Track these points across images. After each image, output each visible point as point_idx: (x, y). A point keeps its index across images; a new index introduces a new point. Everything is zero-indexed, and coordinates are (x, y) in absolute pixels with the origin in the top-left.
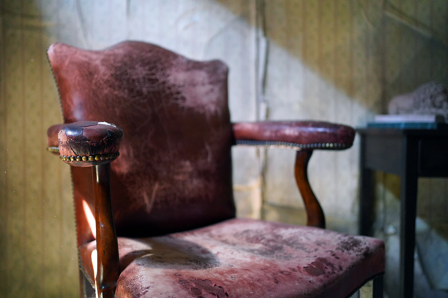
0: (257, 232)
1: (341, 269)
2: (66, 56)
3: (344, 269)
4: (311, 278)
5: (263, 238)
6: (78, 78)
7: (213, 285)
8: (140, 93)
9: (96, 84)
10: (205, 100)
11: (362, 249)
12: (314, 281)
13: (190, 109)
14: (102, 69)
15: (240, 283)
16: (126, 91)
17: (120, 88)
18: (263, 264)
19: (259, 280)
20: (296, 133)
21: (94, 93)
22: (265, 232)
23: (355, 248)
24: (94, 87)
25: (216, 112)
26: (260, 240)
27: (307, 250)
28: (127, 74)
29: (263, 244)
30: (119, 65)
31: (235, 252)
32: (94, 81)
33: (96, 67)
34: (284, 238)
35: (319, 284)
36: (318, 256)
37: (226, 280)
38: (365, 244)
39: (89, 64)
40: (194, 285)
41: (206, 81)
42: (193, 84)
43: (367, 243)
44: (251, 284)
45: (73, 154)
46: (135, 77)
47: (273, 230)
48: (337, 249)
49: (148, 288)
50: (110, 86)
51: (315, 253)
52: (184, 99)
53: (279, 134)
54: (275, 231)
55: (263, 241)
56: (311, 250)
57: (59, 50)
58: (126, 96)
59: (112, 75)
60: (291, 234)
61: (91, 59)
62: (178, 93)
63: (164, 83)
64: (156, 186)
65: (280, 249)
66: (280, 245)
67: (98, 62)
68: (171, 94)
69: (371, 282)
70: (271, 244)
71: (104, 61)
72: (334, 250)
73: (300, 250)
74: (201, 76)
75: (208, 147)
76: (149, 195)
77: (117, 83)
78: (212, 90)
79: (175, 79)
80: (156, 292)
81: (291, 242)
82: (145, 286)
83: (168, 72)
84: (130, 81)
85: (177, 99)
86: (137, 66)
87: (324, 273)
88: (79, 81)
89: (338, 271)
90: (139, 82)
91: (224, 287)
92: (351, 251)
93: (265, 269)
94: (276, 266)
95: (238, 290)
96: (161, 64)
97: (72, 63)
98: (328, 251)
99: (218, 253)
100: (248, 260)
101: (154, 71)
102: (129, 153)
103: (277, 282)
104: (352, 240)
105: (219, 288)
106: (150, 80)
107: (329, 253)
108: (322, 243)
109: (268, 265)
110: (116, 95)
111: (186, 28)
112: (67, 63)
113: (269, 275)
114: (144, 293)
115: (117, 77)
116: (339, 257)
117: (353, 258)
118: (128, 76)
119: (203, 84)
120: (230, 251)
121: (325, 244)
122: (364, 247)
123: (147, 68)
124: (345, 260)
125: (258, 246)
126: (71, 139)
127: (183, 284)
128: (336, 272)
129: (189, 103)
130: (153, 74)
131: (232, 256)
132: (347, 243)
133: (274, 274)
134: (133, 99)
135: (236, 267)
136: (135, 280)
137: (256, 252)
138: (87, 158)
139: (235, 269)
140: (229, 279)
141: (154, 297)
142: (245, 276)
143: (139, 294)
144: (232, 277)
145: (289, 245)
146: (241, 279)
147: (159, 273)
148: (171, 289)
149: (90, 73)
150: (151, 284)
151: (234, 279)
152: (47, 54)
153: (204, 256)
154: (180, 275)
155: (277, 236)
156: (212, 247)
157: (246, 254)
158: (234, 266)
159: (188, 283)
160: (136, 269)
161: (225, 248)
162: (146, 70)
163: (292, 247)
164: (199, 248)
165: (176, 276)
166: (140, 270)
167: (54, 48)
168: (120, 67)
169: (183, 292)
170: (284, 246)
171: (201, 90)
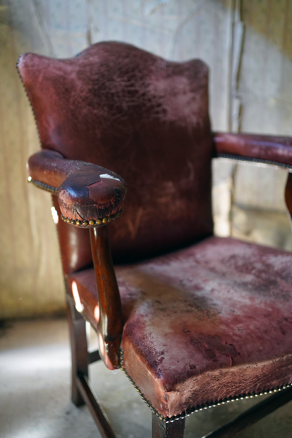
0: (244, 258)
2: (39, 71)
5: (253, 268)
7: (224, 343)
8: (120, 110)
9: (74, 103)
10: (187, 111)
13: (172, 123)
14: (79, 84)
15: (248, 337)
16: (106, 108)
17: (99, 105)
18: (264, 308)
19: (266, 332)
21: (72, 114)
22: (253, 259)
24: (72, 107)
25: (198, 124)
26: (251, 270)
28: (105, 89)
29: (254, 275)
30: (96, 77)
31: (232, 291)
32: (71, 100)
33: (72, 81)
34: (276, 269)
37: (235, 335)
39: (65, 79)
40: (207, 346)
41: (188, 88)
42: (174, 94)
44: (260, 338)
45: (79, 218)
46: (113, 91)
47: (261, 256)
49: (163, 353)
50: (89, 105)
52: (165, 111)
54: (264, 258)
55: (254, 271)
57: (30, 63)
58: (106, 114)
59: (90, 91)
60: (282, 263)
61: (66, 73)
62: (159, 105)
63: (144, 94)
64: (140, 211)
65: (274, 283)
66: (273, 278)
67: (73, 76)
68: (152, 107)
70: (264, 275)
71: (79, 73)
74: (182, 82)
75: (190, 165)
76: (133, 221)
77: (96, 100)
78: (194, 99)
79: (156, 90)
80: (173, 359)
81: (284, 274)
82: (159, 349)
83: (148, 81)
84: (110, 96)
85: (157, 113)
86: (115, 77)
88: (55, 101)
90: (118, 97)
91: (235, 344)
93: (269, 315)
94: (278, 311)
95: (248, 346)
96: (140, 72)
97: (46, 78)
99: (213, 290)
100: (248, 302)
101: (133, 81)
103: (284, 333)
105: (230, 347)
106: (129, 92)
109: (270, 310)
111: (153, 12)
112: (40, 79)
113: (274, 324)
114: (161, 360)
115: (95, 92)
118: (107, 90)
119: (185, 93)
120: (226, 289)
123: (125, 78)
125: (249, 278)
126: (77, 203)
127: (196, 345)
129: (170, 117)
130: (132, 85)
131: (230, 296)
133: (279, 322)
134: (113, 117)
135: (238, 312)
136: (146, 340)
137: (250, 286)
138: (94, 222)
139: (238, 316)
140: (237, 332)
141: (173, 367)
142: (252, 327)
143: (155, 362)
144: (239, 329)
145: (283, 278)
146: (248, 331)
147: (168, 330)
148: (186, 354)
149: (67, 90)
150: (164, 348)
151: (242, 332)
152: (17, 68)
153: (199, 294)
154: (188, 331)
155: (269, 266)
156: (205, 281)
157: (244, 293)
158: (236, 310)
159: (200, 342)
160: (142, 323)
161: (220, 285)
162: (124, 81)
163: (287, 282)
164: (191, 281)
165: (185, 332)
166: (146, 325)
167: (24, 61)
168: (97, 80)
169: (198, 356)
170: (279, 279)
171: (183, 99)
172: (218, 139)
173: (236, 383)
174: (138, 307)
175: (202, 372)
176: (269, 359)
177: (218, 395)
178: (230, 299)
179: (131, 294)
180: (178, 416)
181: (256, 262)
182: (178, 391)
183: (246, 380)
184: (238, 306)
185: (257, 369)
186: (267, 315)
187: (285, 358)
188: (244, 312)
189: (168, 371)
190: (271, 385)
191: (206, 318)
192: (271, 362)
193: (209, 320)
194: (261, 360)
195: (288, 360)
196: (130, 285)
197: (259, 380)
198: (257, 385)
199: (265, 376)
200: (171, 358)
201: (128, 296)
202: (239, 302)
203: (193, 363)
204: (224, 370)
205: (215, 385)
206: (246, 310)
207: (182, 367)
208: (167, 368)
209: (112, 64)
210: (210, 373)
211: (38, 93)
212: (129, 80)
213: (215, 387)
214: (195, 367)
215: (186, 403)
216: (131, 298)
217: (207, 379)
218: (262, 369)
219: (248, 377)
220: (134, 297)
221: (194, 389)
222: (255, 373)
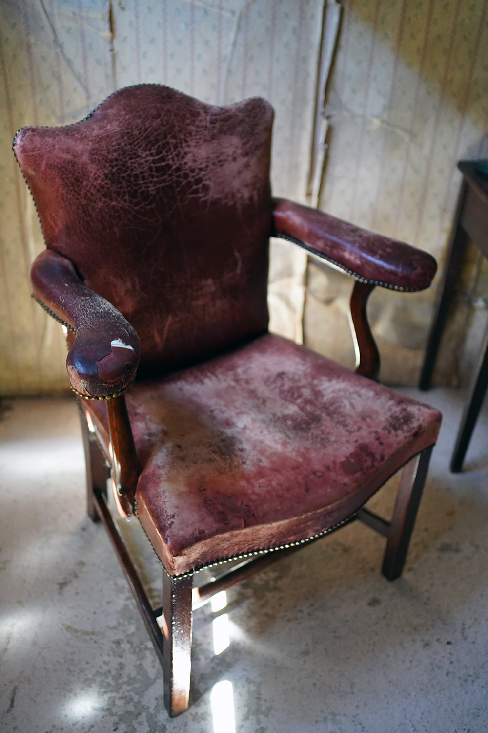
0: (293, 378)
1: (382, 459)
2: (41, 157)
3: (386, 458)
4: (346, 480)
5: (300, 396)
6: (61, 188)
7: (239, 504)
8: (145, 196)
9: (86, 197)
10: (236, 184)
11: (413, 428)
12: (349, 482)
13: (215, 203)
14: (92, 169)
15: (267, 495)
16: (127, 197)
17: (118, 194)
18: (295, 458)
19: (288, 489)
20: (358, 262)
21: (84, 211)
22: (302, 382)
23: (405, 427)
24: (84, 202)
25: (251, 198)
26: (296, 399)
27: (349, 428)
28: (126, 171)
29: (299, 406)
30: (114, 156)
31: (265, 432)
32: (83, 192)
33: (84, 165)
34: (325, 399)
35: (354, 485)
36: (360, 441)
37: (254, 493)
38: (419, 419)
39: (74, 164)
40: (220, 508)
41: (240, 152)
42: (220, 162)
43: (421, 419)
44: (280, 496)
45: (87, 393)
46: (137, 172)
47: (313, 378)
48: (385, 428)
49: (173, 517)
50: (105, 196)
51: (355, 436)
52: (206, 188)
53: (335, 252)
54: (316, 382)
55: (299, 401)
56: (353, 430)
58: (126, 205)
59: (106, 177)
60: (335, 391)
61: (75, 155)
62: (199, 181)
63: (178, 169)
64: (170, 319)
65: (318, 420)
66: (318, 412)
67: (85, 158)
68: (189, 184)
69: (418, 458)
70: (309, 408)
71: (93, 153)
72: (380, 430)
73: (341, 428)
74: (232, 144)
75: (237, 254)
76: (160, 332)
77: (114, 188)
78: (247, 165)
79: (194, 161)
80: (183, 523)
81: (332, 408)
82: (170, 512)
85: (196, 191)
86: (140, 152)
87: (362, 469)
88: (63, 194)
89: (379, 463)
90: (144, 178)
91: (251, 504)
92: (399, 432)
93: (298, 468)
94: (309, 462)
95: (265, 506)
96: (175, 137)
97: (49, 166)
98: (373, 432)
99: (245, 428)
100: (279, 448)
101: (163, 154)
102: (134, 286)
103: (307, 490)
104: (404, 413)
105: (245, 508)
106: (158, 170)
107: (373, 435)
108: (368, 416)
109: (301, 460)
110: (114, 206)
112: (43, 167)
113: (300, 479)
114: (171, 525)
115: (112, 178)
116: (384, 441)
117: (398, 443)
119: (234, 159)
120: (259, 427)
121: (371, 417)
122: (415, 424)
123: (153, 151)
124: (390, 446)
125: (292, 409)
126: (86, 382)
127: (209, 507)
128: (376, 464)
129: (213, 195)
130: (163, 159)
131: (262, 438)
132: (397, 418)
133: (306, 477)
134: (136, 208)
135: (265, 463)
136: (159, 499)
137: (289, 422)
138: (104, 398)
139: (264, 467)
140: (257, 490)
141: (181, 533)
142: (274, 483)
143: (165, 526)
144: (260, 486)
145: (329, 414)
146: (270, 488)
147: (183, 488)
148: (197, 518)
149: (77, 179)
150: (176, 510)
151: (262, 489)
152: (13, 150)
153: (229, 432)
154: (205, 490)
155: (317, 394)
156: (239, 414)
157: (279, 436)
158: (263, 459)
159: (214, 504)
160: (157, 476)
161: (254, 420)
162: (152, 155)
163: (332, 419)
164: (223, 413)
165: (200, 491)
166: (161, 479)
167: (22, 144)
168: (116, 160)
169: (209, 520)
170: (324, 415)
171: (231, 167)
172: (279, 214)
173: (249, 541)
174: (155, 455)
175: (211, 535)
176: (285, 518)
177: (229, 553)
178: (262, 442)
179: (150, 435)
180: (186, 574)
181: (304, 386)
182: (185, 555)
183: (260, 538)
184: (268, 453)
185: (273, 528)
186: (296, 468)
187: (303, 516)
188: (272, 462)
189: (175, 538)
190: (287, 540)
191: (227, 470)
192: (287, 521)
193: (230, 473)
194: (276, 520)
195: (307, 518)
196: (150, 420)
197: (274, 537)
198: (272, 541)
199: (281, 533)
200: (181, 523)
201: (147, 438)
202: (271, 447)
203: (202, 527)
204: (235, 532)
205: (226, 545)
206: (275, 459)
207: (191, 533)
208: (176, 534)
209: (136, 132)
210: (220, 536)
211: (41, 185)
212: (157, 154)
213: (226, 547)
214: (204, 532)
215: (193, 563)
216: (150, 440)
217: (217, 541)
218: (278, 528)
219: (262, 535)
220: (153, 439)
221: (202, 551)
222: (270, 532)
